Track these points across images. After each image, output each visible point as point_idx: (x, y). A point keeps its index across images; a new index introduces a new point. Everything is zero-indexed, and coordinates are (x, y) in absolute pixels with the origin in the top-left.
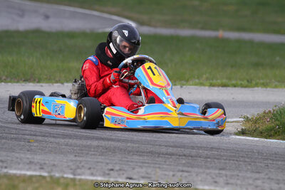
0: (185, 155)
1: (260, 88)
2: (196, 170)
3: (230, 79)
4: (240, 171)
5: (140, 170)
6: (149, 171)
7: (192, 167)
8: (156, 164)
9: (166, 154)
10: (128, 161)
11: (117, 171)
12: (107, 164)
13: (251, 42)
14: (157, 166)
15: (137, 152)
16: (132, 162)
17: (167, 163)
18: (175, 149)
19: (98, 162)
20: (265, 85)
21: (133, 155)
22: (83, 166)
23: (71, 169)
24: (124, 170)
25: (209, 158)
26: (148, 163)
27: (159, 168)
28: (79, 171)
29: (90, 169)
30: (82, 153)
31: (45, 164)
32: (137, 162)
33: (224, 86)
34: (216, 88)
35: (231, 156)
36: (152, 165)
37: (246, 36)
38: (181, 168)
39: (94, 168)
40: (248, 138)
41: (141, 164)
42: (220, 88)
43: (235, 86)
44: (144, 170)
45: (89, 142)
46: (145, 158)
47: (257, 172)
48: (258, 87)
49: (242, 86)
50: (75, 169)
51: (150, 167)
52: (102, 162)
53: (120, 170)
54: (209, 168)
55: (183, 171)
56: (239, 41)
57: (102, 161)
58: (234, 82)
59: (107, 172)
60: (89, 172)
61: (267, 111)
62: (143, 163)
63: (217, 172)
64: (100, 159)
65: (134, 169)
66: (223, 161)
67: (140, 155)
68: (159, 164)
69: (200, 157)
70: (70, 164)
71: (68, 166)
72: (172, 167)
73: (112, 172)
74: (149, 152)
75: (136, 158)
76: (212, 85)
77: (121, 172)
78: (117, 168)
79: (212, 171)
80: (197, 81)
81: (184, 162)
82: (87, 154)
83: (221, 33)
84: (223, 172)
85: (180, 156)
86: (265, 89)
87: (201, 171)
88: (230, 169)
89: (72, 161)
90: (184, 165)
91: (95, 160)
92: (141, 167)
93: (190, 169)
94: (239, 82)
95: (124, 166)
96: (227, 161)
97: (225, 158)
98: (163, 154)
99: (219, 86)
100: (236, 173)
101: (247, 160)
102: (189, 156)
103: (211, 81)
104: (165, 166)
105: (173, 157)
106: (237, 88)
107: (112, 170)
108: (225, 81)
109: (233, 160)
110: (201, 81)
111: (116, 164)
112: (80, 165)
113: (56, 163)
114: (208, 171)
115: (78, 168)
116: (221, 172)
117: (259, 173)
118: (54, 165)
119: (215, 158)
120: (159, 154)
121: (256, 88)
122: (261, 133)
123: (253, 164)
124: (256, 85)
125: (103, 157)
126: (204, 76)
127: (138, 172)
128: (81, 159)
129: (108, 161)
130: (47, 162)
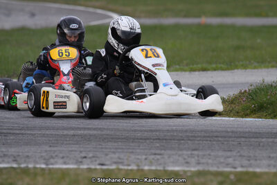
0: (159, 139)
1: (240, 70)
2: (169, 152)
3: (210, 63)
4: (212, 150)
5: (113, 156)
6: (122, 156)
7: (165, 150)
8: (129, 149)
9: (141, 139)
10: (102, 148)
11: (90, 158)
12: (81, 152)
13: (233, 27)
14: (131, 151)
15: (112, 138)
16: (106, 148)
17: (141, 147)
18: (150, 133)
19: (72, 151)
20: (245, 67)
21: (108, 142)
22: (56, 156)
23: (44, 159)
24: (97, 157)
25: (183, 140)
26: (122, 149)
27: (132, 152)
28: (52, 161)
29: (63, 158)
30: (58, 143)
31: (19, 156)
32: (110, 148)
33: (204, 70)
34: (197, 73)
35: (204, 137)
36: (125, 151)
37: (228, 21)
38: (153, 151)
39: (67, 157)
40: (224, 118)
41: (115, 150)
42: (201, 72)
43: (215, 69)
44: (117, 155)
45: (66, 132)
46: (120, 144)
47: (229, 151)
48: (238, 69)
49: (223, 69)
50: (48, 160)
51: (123, 152)
52: (76, 151)
53: (94, 157)
54: (181, 150)
55: (155, 154)
56: (221, 26)
57: (76, 149)
58: (214, 66)
59: (80, 160)
60: (61, 161)
61: (243, 91)
62: (116, 149)
63: (189, 152)
64: (75, 147)
65: (107, 155)
66: (196, 142)
67: (115, 142)
68: (134, 149)
69: (174, 140)
70: (44, 154)
71: (42, 156)
72: (146, 151)
73: (84, 159)
74: (124, 138)
75: (110, 144)
76: (192, 70)
77: (94, 159)
78: (91, 155)
79: (185, 152)
80: (178, 67)
81: (158, 145)
82: (62, 144)
83: (204, 20)
84: (196, 152)
85: (154, 140)
86: (244, 70)
87: (173, 152)
88: (202, 150)
89: (46, 151)
90: (157, 148)
91: (70, 149)
92: (114, 153)
93: (163, 151)
94: (219, 66)
95: (97, 153)
96: (201, 142)
97: (199, 139)
98: (137, 139)
99: (199, 70)
100: (208, 153)
101: (220, 139)
102: (163, 139)
103: (191, 66)
104: (138, 151)
105: (148, 141)
106: (216, 72)
107: (85, 157)
108: (205, 66)
109: (207, 140)
110: (182, 67)
111: (89, 151)
112: (54, 155)
113: (30, 154)
114: (180, 152)
115: (52, 157)
116: (194, 152)
117: (231, 151)
118: (28, 156)
119: (189, 140)
120: (134, 139)
121: (236, 70)
122: (238, 113)
123: (226, 143)
124: (236, 67)
125: (77, 146)
126: (185, 62)
127: (111, 158)
128: (55, 149)
129: (82, 149)
130: (21, 154)
